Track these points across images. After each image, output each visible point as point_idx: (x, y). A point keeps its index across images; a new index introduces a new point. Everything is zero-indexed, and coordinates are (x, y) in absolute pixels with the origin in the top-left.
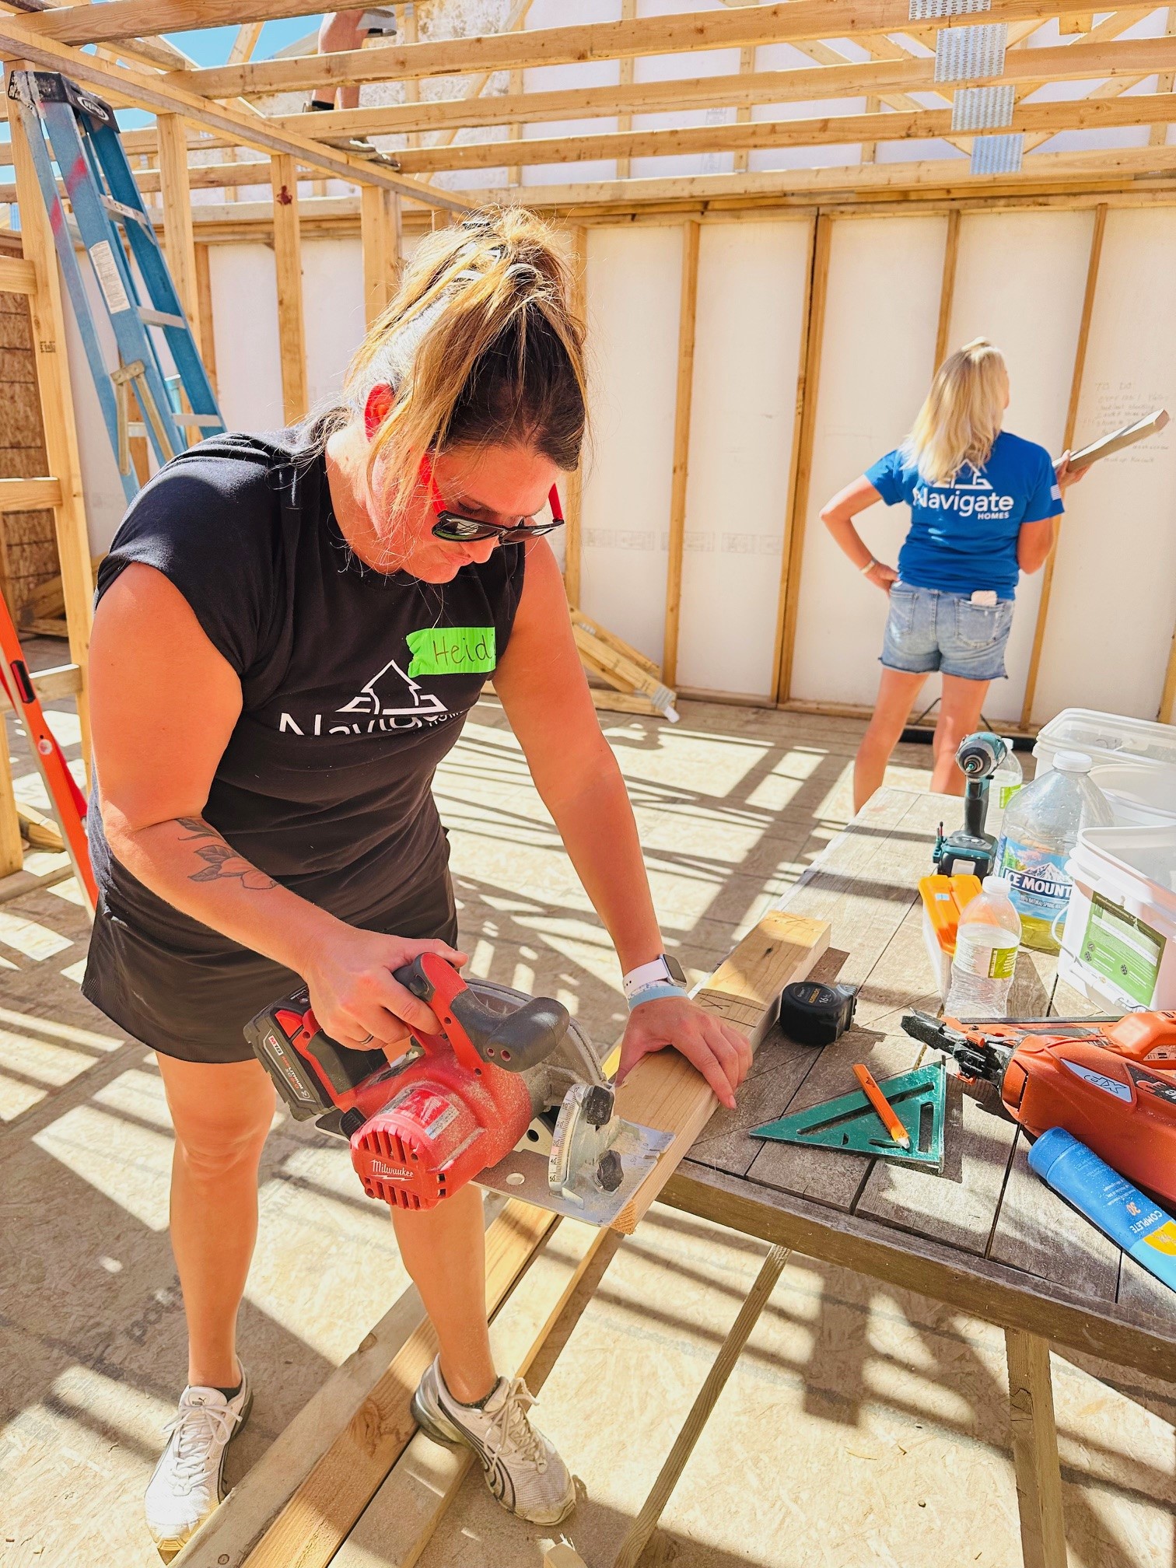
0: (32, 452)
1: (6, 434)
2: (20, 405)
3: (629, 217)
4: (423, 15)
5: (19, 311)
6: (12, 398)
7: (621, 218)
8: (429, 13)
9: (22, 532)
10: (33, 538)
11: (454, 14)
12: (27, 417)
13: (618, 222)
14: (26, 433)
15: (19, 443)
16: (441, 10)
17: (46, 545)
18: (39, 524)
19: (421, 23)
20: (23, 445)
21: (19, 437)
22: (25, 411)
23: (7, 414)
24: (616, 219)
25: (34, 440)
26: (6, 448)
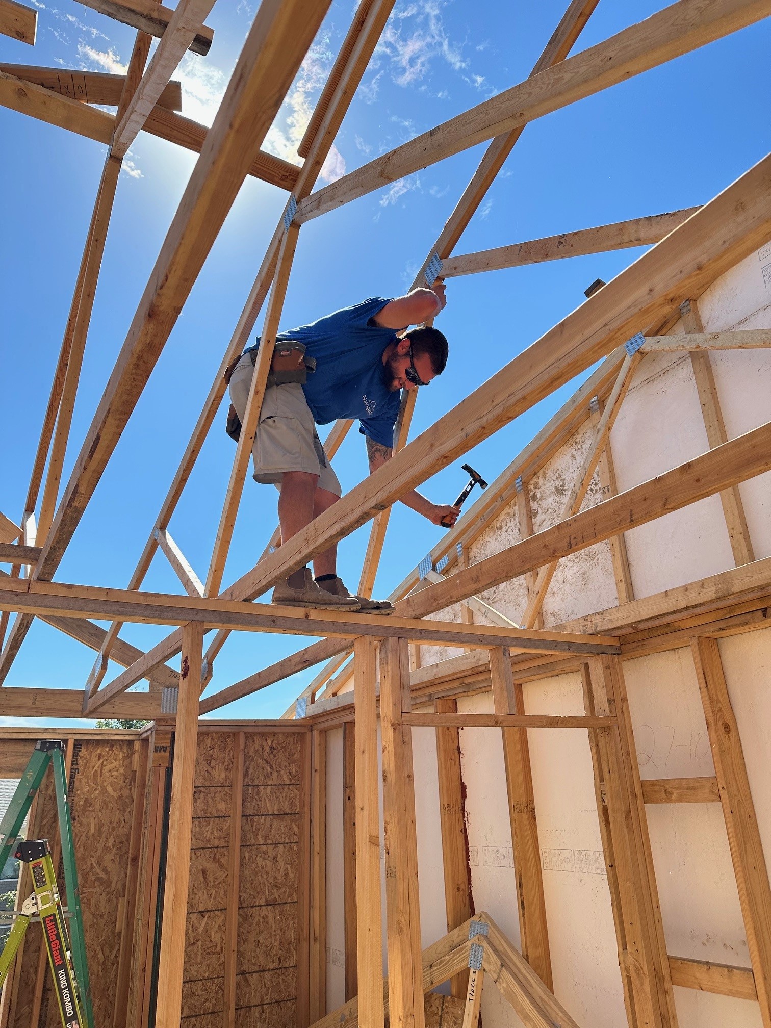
0: (287, 907)
1: (264, 893)
2: (281, 864)
3: (760, 613)
4: (532, 487)
5: (293, 782)
6: (275, 858)
7: (748, 616)
8: (536, 484)
9: (264, 991)
10: (276, 996)
11: (554, 478)
12: (287, 875)
13: (746, 623)
14: (283, 890)
15: (275, 900)
16: (545, 478)
17: (289, 1004)
18: (284, 981)
19: (531, 494)
20: (279, 901)
21: (276, 895)
22: (286, 869)
23: (267, 873)
24: (742, 619)
25: (290, 895)
26: (261, 906)
